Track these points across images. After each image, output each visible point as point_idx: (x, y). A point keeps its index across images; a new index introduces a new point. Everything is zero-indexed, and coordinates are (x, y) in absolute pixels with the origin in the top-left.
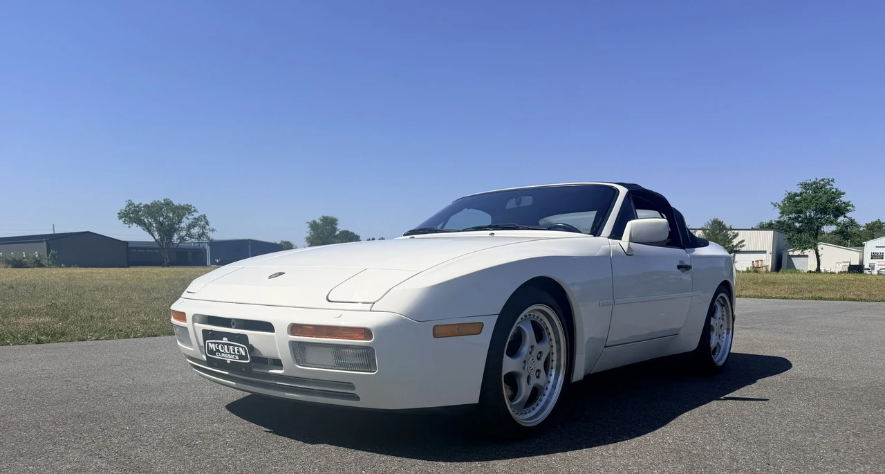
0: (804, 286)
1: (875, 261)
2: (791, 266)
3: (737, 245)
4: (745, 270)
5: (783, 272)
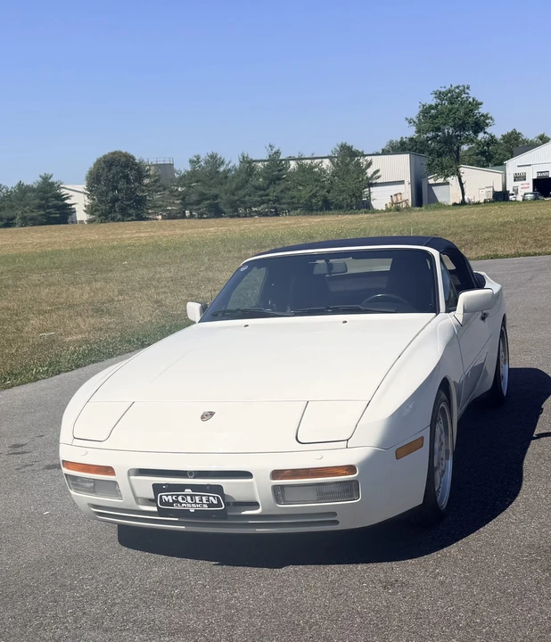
1: (518, 184)
2: (433, 199)
3: (372, 175)
4: (383, 208)
5: (426, 208)
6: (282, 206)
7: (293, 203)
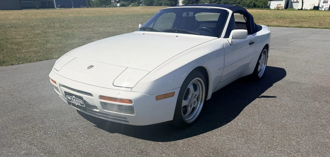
0: (295, 20)
1: (324, 4)
2: (292, 7)
4: (274, 9)
5: (288, 10)
6: (240, 5)
7: (244, 4)
